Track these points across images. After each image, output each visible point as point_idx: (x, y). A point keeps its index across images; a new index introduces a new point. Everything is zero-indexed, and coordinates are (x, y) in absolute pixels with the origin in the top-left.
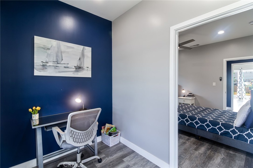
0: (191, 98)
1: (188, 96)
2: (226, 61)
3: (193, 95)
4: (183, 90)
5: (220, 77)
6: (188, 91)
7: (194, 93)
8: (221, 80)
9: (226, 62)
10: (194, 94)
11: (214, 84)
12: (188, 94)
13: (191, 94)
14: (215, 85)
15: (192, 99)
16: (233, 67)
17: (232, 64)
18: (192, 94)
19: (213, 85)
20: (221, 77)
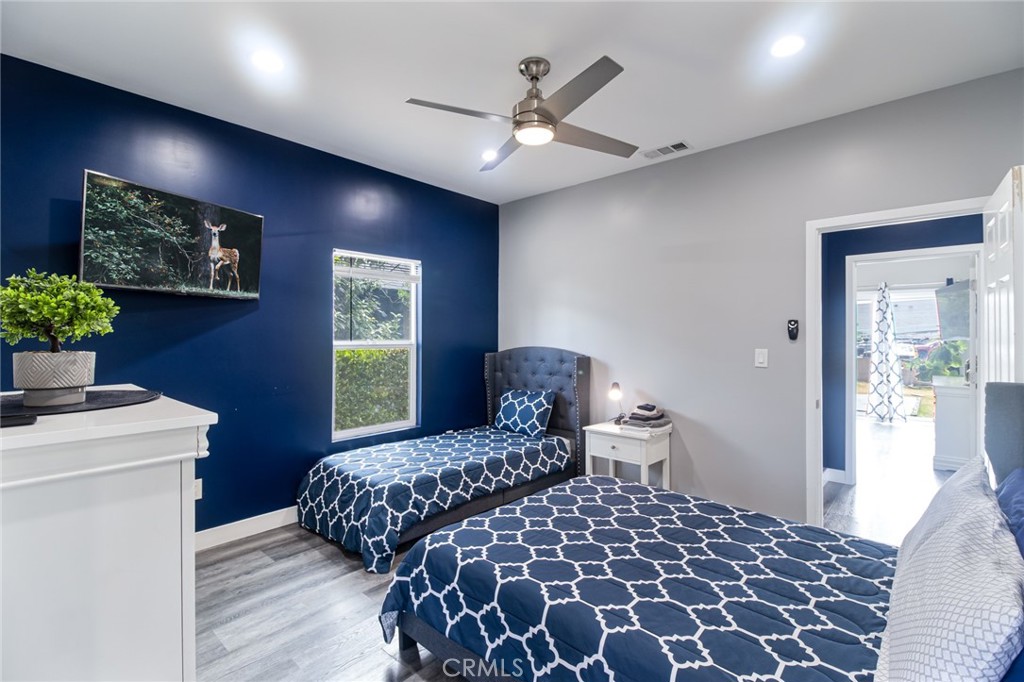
0: (644, 433)
1: (637, 420)
2: (819, 229)
3: (662, 416)
4: (616, 385)
5: (790, 322)
6: (640, 393)
7: (663, 402)
8: (793, 335)
9: (820, 236)
10: (666, 408)
11: (761, 357)
12: (637, 411)
13: (652, 408)
14: (765, 365)
15: (652, 440)
16: (855, 270)
17: (849, 259)
18: (655, 412)
19: (757, 365)
20: (796, 322)
